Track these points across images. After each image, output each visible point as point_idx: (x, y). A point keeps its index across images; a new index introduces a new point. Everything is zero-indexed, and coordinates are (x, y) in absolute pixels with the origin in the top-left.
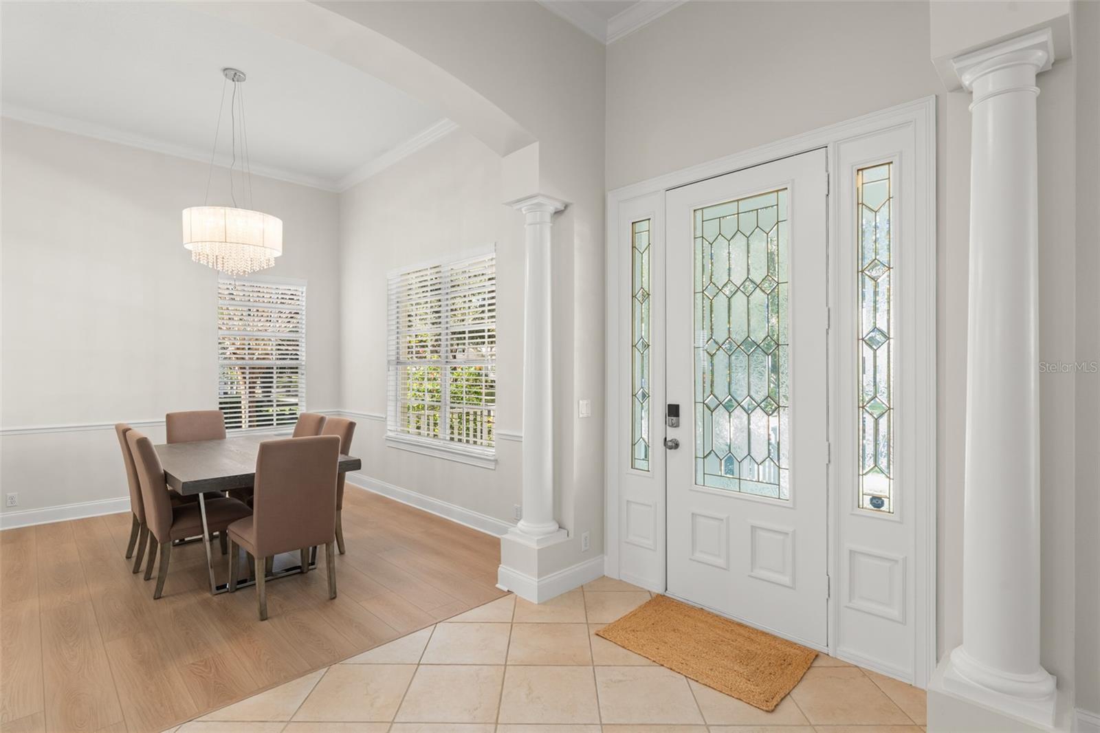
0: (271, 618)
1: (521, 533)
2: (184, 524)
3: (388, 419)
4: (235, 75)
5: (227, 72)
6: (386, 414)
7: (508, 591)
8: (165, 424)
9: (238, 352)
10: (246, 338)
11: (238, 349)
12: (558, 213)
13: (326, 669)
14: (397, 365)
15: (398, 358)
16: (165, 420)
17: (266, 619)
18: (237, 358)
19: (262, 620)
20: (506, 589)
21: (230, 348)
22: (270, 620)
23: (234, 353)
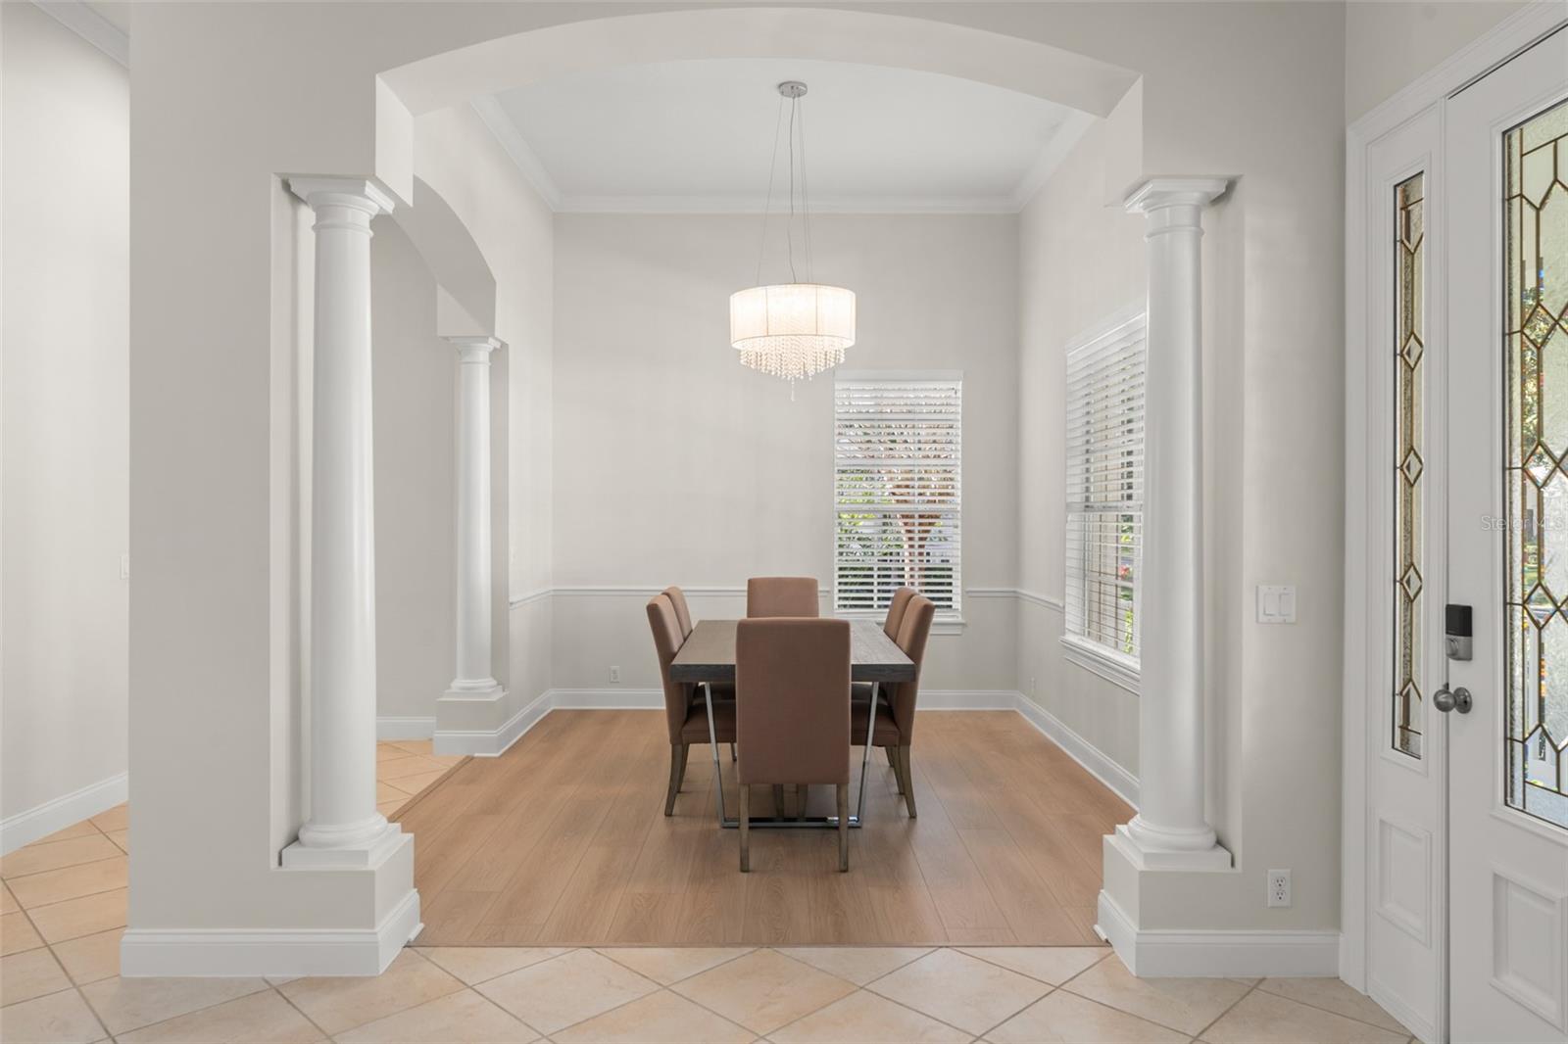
0: (753, 871)
1: (1131, 838)
2: (694, 725)
3: (1067, 610)
4: (792, 89)
5: (783, 87)
6: (1064, 599)
7: (1107, 941)
8: (746, 594)
9: (896, 491)
10: (917, 469)
11: (898, 487)
12: (1220, 199)
13: (751, 949)
14: (1085, 511)
15: (1087, 499)
16: (746, 588)
17: (747, 871)
18: (898, 501)
19: (743, 871)
20: (1104, 937)
21: (887, 486)
22: (750, 874)
23: (894, 494)
